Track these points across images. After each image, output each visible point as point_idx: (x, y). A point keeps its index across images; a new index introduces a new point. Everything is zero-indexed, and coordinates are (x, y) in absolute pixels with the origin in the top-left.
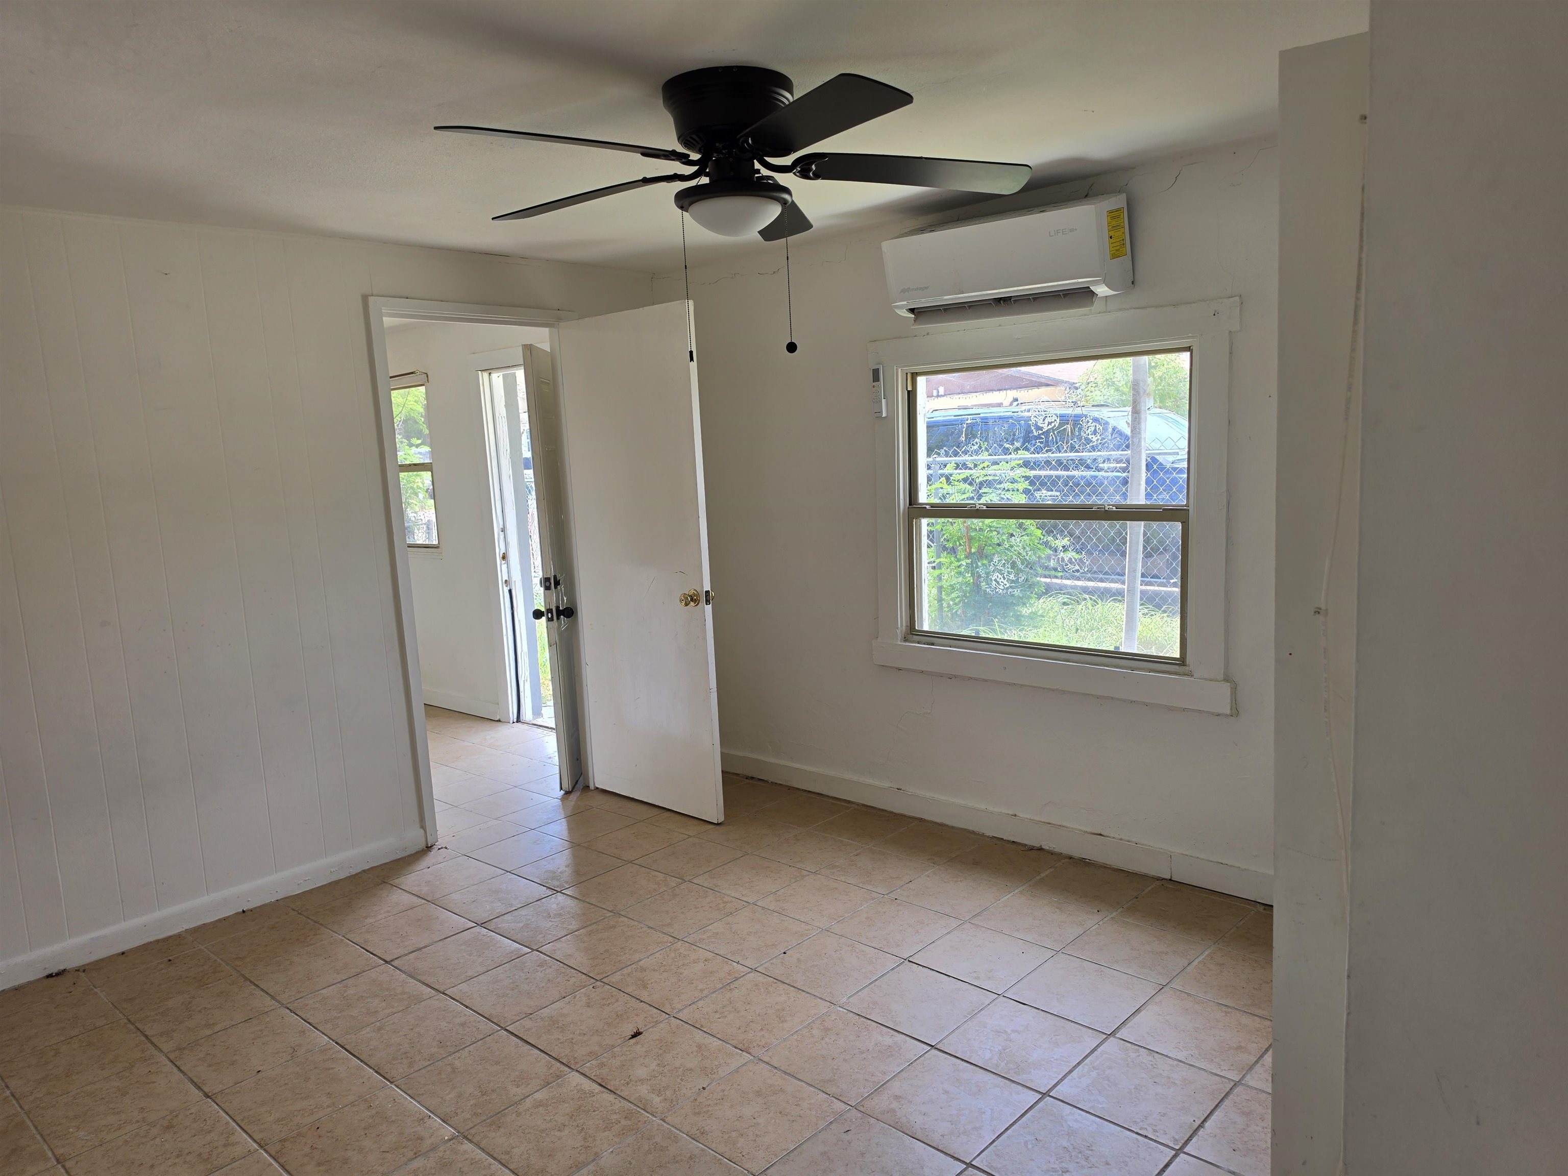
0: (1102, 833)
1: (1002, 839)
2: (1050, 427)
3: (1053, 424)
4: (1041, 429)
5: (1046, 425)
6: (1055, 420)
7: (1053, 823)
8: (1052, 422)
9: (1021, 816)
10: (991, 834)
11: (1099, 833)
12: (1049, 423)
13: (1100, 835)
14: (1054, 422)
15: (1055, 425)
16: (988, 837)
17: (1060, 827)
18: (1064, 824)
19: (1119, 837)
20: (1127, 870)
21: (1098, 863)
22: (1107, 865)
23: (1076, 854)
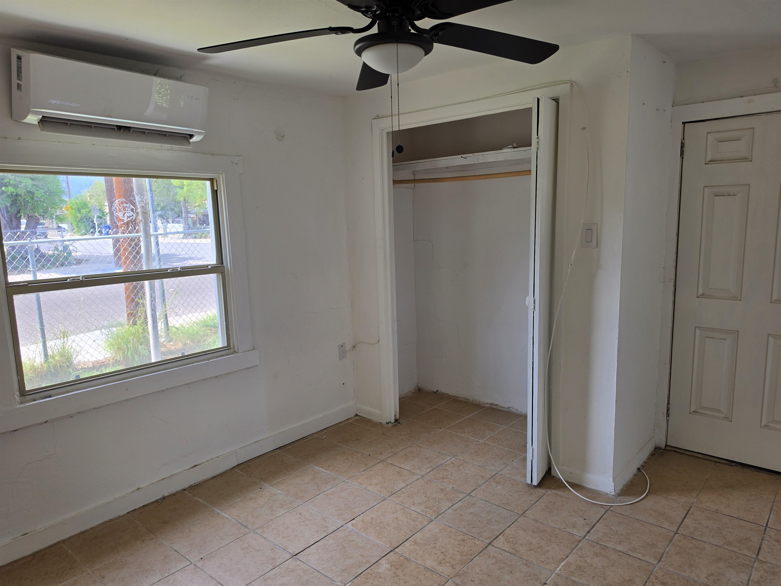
0: (196, 464)
1: (135, 509)
2: (129, 219)
3: (131, 218)
4: (123, 221)
5: (126, 218)
6: (132, 215)
7: (167, 476)
8: (130, 216)
9: (143, 486)
10: (125, 512)
11: (194, 465)
12: (128, 217)
13: (196, 466)
14: (132, 216)
15: (133, 219)
16: (124, 515)
17: (171, 477)
18: (172, 474)
19: (206, 460)
20: (216, 475)
21: (200, 482)
22: (204, 479)
23: (186, 485)
